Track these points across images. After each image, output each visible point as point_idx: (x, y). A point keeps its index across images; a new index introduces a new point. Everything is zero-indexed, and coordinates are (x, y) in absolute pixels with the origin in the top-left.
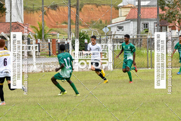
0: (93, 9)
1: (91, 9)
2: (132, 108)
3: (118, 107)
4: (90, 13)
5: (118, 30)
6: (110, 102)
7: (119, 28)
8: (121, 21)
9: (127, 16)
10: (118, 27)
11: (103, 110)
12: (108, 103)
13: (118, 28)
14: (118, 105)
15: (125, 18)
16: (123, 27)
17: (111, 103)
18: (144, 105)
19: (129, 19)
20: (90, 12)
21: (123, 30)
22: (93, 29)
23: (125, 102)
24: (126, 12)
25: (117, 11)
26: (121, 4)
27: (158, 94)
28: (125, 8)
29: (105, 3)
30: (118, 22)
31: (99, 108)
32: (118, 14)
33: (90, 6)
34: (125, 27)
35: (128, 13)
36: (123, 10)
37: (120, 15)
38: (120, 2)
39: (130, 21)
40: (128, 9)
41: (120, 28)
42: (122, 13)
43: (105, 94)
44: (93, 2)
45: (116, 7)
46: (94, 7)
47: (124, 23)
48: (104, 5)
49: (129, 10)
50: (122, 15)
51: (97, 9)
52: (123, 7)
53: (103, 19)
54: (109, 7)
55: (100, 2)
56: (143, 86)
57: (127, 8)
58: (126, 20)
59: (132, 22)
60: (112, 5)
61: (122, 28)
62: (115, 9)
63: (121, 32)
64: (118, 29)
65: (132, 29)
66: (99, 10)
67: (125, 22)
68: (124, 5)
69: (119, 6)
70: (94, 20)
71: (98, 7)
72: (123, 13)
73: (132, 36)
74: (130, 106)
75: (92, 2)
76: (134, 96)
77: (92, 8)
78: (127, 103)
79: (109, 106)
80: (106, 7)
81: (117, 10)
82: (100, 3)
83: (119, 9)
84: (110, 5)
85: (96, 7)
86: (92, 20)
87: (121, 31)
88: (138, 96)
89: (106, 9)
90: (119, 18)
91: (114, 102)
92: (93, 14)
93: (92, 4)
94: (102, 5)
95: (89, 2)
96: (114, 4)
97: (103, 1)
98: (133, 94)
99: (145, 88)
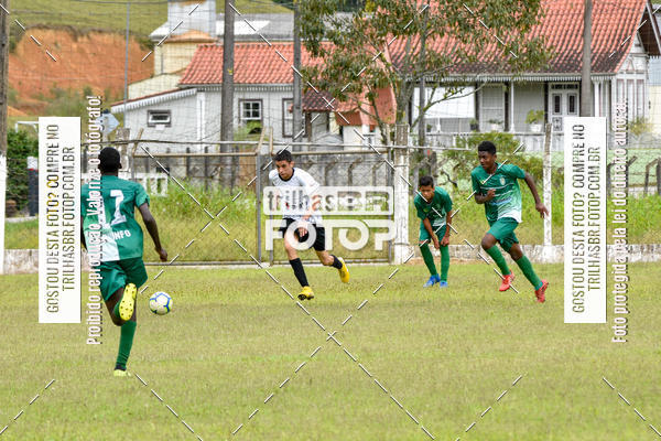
0: (59, 44)
1: (53, 47)
2: (200, 410)
3: (147, 406)
4: (49, 61)
5: (150, 125)
6: (120, 388)
7: (155, 118)
8: (163, 90)
9: (186, 72)
10: (152, 112)
11: (92, 414)
12: (112, 391)
13: (151, 117)
14: (148, 397)
15: (176, 80)
16: (168, 112)
17: (122, 392)
18: (244, 398)
19: (190, 85)
21: (169, 125)
23: (174, 385)
24: (181, 57)
25: (146, 53)
26: (163, 31)
27: (295, 360)
28: (178, 46)
29: (103, 27)
30: (153, 93)
31: (78, 409)
32: (152, 65)
33: (50, 33)
34: (178, 113)
35: (186, 63)
36: (170, 50)
37: (157, 68)
38: (157, 22)
39: (194, 90)
40: (188, 46)
41: (160, 116)
42: (167, 62)
43: (101, 356)
44: (60, 19)
45: (144, 38)
46: (63, 39)
47: (174, 100)
48: (100, 32)
49: (192, 51)
50: (165, 71)
51: (75, 46)
52: (172, 41)
53: (95, 84)
54: (119, 39)
55: (85, 19)
56: (240, 330)
57: (183, 46)
58: (181, 89)
59: (202, 96)
60: (131, 32)
61: (165, 118)
62: (142, 48)
63: (162, 132)
64: (150, 121)
65: (204, 122)
66: (81, 51)
67: (176, 94)
68: (174, 32)
69: (155, 37)
70: (64, 87)
71: (79, 39)
72: (171, 62)
73: (204, 146)
74: (191, 401)
75: (57, 22)
76: (209, 366)
77: (56, 44)
78: (181, 390)
79: (115, 403)
80: (107, 39)
81: (148, 49)
82: (84, 24)
83: (157, 48)
84: (123, 33)
85: (70, 40)
86: (55, 86)
87: (160, 127)
88: (223, 366)
89: (106, 45)
90: (153, 81)
91: (133, 388)
92: (58, 63)
93: (57, 28)
94: (94, 30)
95: (45, 18)
96: (136, 29)
97: (98, 19)
98: (205, 358)
99: (249, 336)
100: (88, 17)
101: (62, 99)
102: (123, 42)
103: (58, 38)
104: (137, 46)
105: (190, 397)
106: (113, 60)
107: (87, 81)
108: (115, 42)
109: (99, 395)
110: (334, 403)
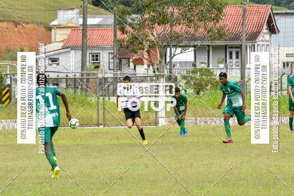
0: (9, 29)
1: (7, 30)
2: (72, 191)
3: (48, 189)
4: (5, 36)
5: (49, 65)
6: (36, 182)
7: (52, 61)
8: (55, 49)
9: (66, 41)
10: (51, 59)
11: (24, 193)
12: (33, 183)
13: (50, 61)
14: (49, 186)
15: (61, 44)
16: (58, 59)
17: (37, 184)
18: (92, 186)
19: (68, 47)
20: (4, 34)
21: (58, 64)
22: (10, 62)
23: (61, 180)
24: (64, 34)
25: (48, 33)
26: (55, 23)
27: (115, 169)
28: (62, 29)
29: (29, 20)
30: (51, 50)
31: (18, 191)
32: (50, 37)
33: (5, 24)
34: (62, 59)
35: (66, 37)
36: (59, 31)
37: (53, 39)
38: (53, 19)
39: (69, 49)
40: (67, 29)
41: (54, 61)
42: (57, 36)
43: (28, 167)
44: (9, 17)
45: (47, 26)
46: (11, 26)
47: (60, 53)
48: (27, 23)
49: (68, 31)
50: (56, 40)
51: (16, 29)
52: (59, 27)
53: (25, 46)
54: (36, 26)
55: (21, 18)
56: (90, 156)
57: (64, 29)
58: (64, 49)
59: (73, 52)
60: (41, 23)
61: (57, 61)
62: (46, 30)
63: (55, 67)
64: (50, 63)
65: (74, 63)
66: (19, 32)
67: (62, 51)
68: (60, 23)
69: (52, 26)
70: (12, 48)
71: (18, 26)
72: (59, 36)
73: (73, 74)
74: (68, 188)
75: (8, 19)
76: (76, 171)
77: (8, 28)
78: (63, 183)
79: (35, 188)
80: (30, 26)
81: (49, 31)
82: (20, 19)
83: (53, 30)
84: (38, 24)
85: (14, 26)
86: (7, 47)
87: (54, 66)
88: (82, 172)
89: (30, 29)
90: (51, 45)
91: (42, 182)
92: (9, 37)
93: (8, 21)
94: (25, 22)
95: (2, 17)
96: (44, 22)
97: (26, 17)
98: (75, 169)
99: (94, 158)
100: (22, 17)
101: (11, 53)
102: (38, 27)
103: (9, 26)
104: (44, 29)
105: (68, 186)
106: (33, 36)
107: (22, 45)
108: (34, 28)
109: (27, 185)
110: (132, 188)
